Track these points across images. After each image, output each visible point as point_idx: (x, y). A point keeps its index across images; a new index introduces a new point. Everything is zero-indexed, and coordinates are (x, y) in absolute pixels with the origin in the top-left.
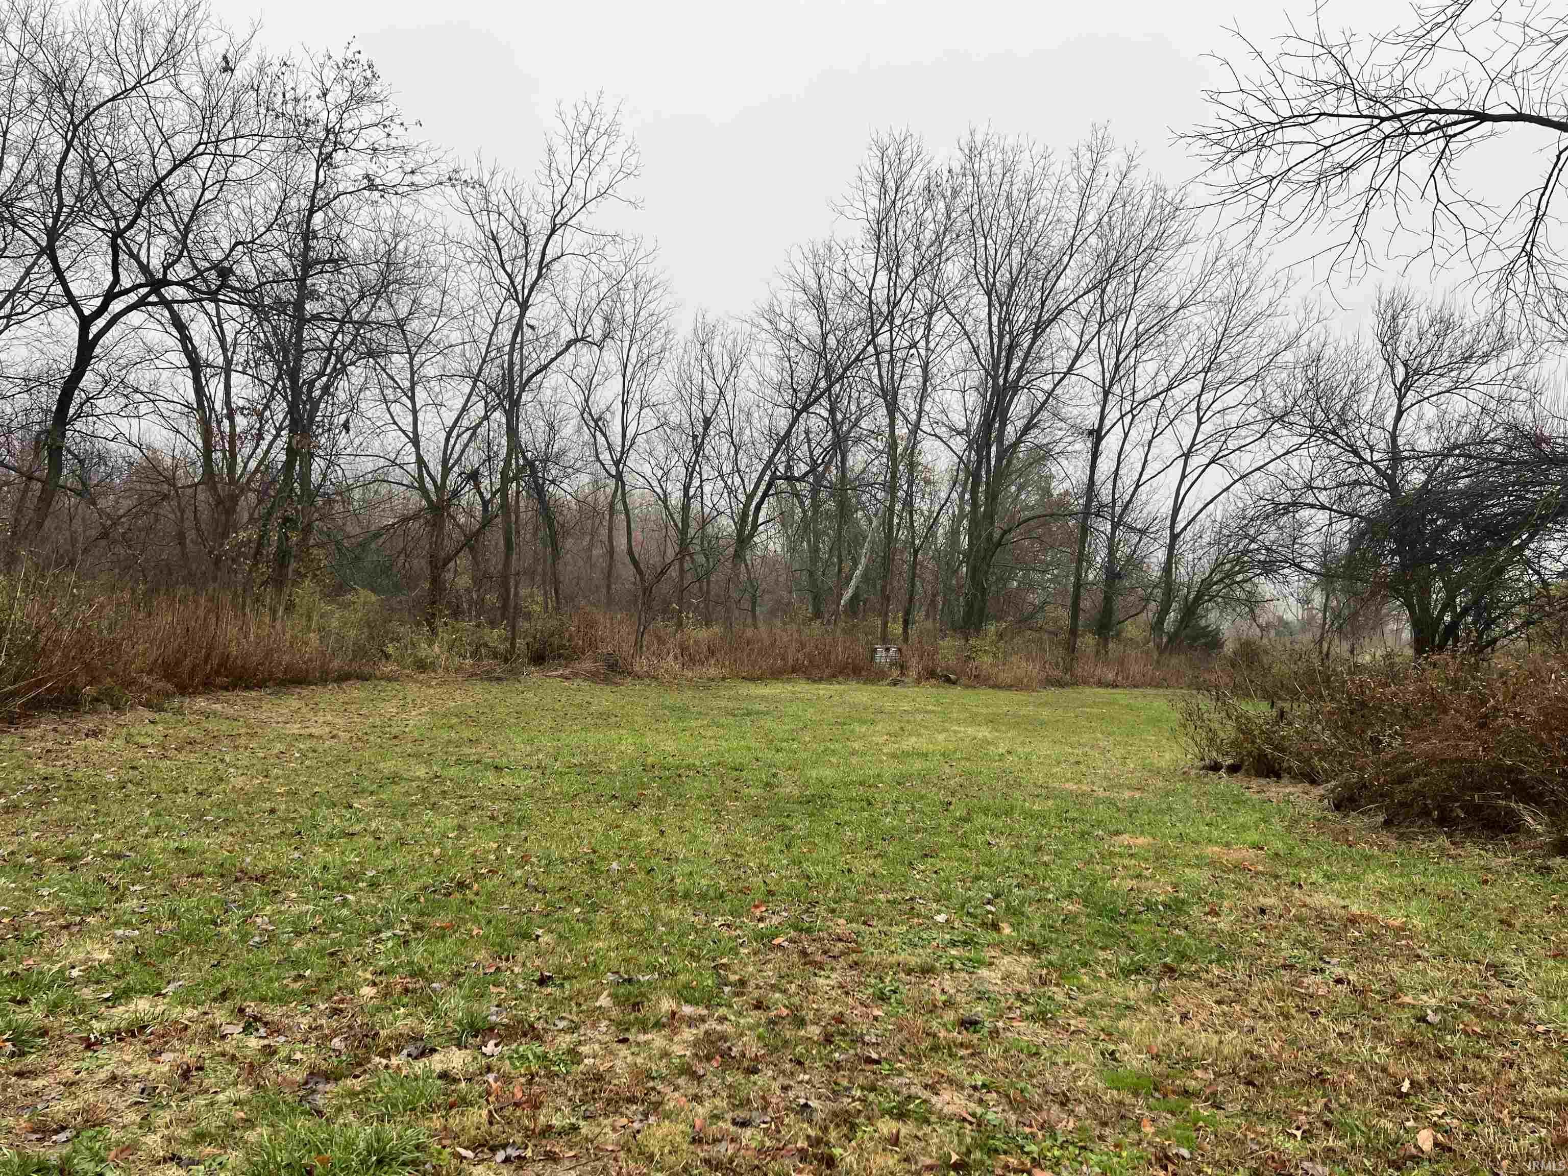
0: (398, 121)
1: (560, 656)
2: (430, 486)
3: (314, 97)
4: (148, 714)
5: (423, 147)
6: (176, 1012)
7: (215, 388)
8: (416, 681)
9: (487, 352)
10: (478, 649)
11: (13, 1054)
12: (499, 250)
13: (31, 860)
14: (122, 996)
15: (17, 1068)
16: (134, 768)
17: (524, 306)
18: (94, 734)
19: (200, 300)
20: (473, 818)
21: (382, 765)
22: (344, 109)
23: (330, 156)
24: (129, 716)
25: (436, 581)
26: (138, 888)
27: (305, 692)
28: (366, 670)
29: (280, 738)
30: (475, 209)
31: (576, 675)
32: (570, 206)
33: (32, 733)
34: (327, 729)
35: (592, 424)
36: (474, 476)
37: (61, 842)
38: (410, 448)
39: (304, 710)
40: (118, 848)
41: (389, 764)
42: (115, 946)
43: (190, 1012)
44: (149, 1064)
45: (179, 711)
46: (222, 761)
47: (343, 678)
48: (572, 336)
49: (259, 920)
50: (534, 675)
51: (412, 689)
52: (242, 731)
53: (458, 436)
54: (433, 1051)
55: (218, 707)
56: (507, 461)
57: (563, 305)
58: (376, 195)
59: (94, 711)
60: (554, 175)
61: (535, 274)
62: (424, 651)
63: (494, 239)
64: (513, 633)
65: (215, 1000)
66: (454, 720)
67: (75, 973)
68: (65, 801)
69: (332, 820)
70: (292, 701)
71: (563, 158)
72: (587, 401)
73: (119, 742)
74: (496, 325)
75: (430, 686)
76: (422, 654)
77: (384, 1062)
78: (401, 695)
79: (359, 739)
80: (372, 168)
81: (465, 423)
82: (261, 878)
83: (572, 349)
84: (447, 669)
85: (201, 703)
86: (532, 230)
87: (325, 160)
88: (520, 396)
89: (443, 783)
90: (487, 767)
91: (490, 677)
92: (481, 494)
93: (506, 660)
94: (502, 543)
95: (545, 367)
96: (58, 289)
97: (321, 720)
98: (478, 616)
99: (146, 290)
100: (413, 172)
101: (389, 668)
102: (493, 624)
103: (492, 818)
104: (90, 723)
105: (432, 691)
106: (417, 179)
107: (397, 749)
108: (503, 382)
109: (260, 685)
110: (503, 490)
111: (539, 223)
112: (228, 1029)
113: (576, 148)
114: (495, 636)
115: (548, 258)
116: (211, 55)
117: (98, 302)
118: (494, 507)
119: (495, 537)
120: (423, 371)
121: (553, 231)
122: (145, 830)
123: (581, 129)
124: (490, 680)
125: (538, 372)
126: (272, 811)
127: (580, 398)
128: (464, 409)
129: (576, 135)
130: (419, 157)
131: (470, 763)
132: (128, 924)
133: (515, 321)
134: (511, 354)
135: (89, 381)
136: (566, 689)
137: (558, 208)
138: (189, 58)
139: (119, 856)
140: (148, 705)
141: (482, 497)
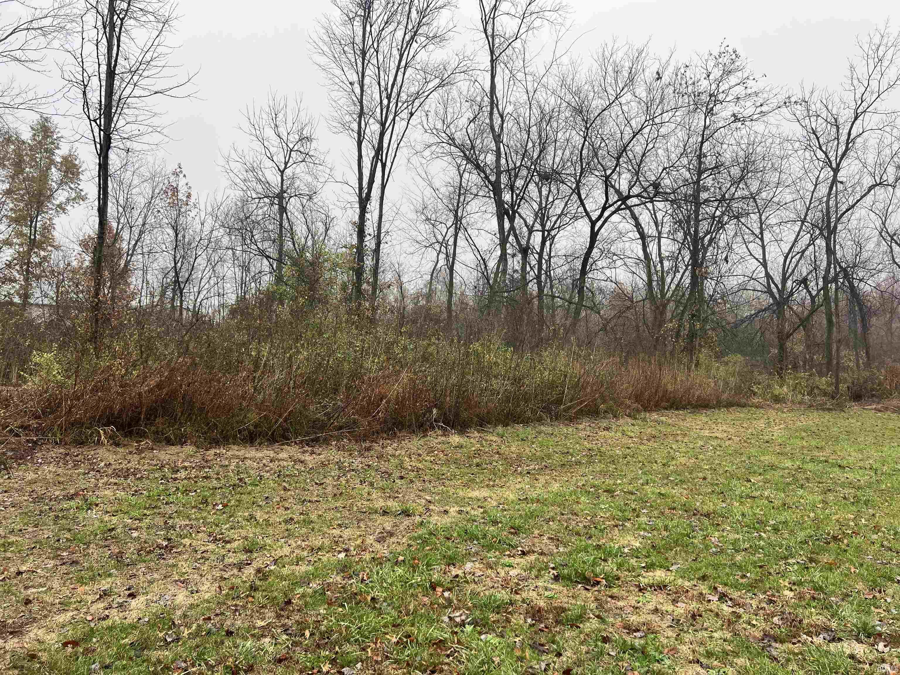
0: (751, 78)
1: (873, 396)
2: (775, 290)
3: (702, 79)
4: (629, 420)
5: (767, 89)
6: (680, 581)
7: (653, 248)
8: (774, 409)
9: (810, 203)
10: (812, 389)
11: (606, 586)
12: (818, 138)
13: (592, 490)
14: (650, 567)
15: (610, 594)
16: (629, 448)
17: (836, 171)
18: (607, 429)
19: (644, 203)
20: (831, 497)
21: (762, 458)
22: (719, 81)
23: (712, 109)
24: (621, 421)
25: (782, 348)
26: (644, 511)
27: (708, 413)
28: (743, 401)
29: (701, 438)
30: (801, 117)
31: (887, 409)
32: (868, 99)
33: (581, 427)
34: (725, 435)
35: (889, 238)
36: (804, 281)
37: (604, 482)
38: (761, 269)
39: (709, 422)
40: (630, 488)
41: (767, 457)
42: (641, 540)
43: (687, 584)
44: (672, 607)
45: (644, 420)
46: (671, 448)
47: (729, 405)
48: (871, 182)
49: (713, 539)
50: (855, 408)
51: (772, 413)
52: (679, 432)
53: (792, 258)
54: (840, 640)
55: (663, 419)
56: (828, 271)
57: (865, 165)
58: (739, 124)
59: (605, 418)
60: (855, 82)
61: (844, 148)
62: (777, 390)
63: (814, 133)
64: (837, 380)
65: (699, 579)
66: (804, 434)
67: (626, 550)
68: (600, 462)
69: (740, 488)
70: (702, 418)
71: (862, 71)
72: (884, 224)
73: (619, 434)
74: (816, 185)
75: (783, 412)
76: (776, 392)
77: (810, 639)
78: (765, 417)
79: (745, 442)
80: (736, 110)
81: (796, 250)
82: (707, 515)
83: (872, 192)
84: (793, 402)
85: (655, 416)
86: (841, 121)
87: (710, 112)
88: (835, 227)
89: (805, 472)
90: (833, 465)
91: (822, 408)
92: (809, 292)
93: (833, 398)
94: (825, 322)
95: (853, 206)
96: (581, 209)
97: (721, 429)
98: (811, 369)
99: (619, 203)
100: (761, 105)
101: (756, 400)
102: (821, 374)
103: (845, 498)
104: (604, 423)
105: (785, 415)
106: (765, 108)
107: (770, 449)
108: (823, 221)
109: (684, 408)
110: (825, 288)
111: (846, 115)
112: (711, 598)
113: (871, 61)
114: (823, 382)
115: (852, 137)
116: (650, 74)
117: (598, 213)
118: (820, 299)
119: (821, 319)
120: (768, 222)
121: (856, 118)
122: (641, 481)
123: (874, 48)
124: (823, 410)
125: (847, 210)
126: (705, 479)
127: (878, 223)
128: (796, 241)
129: (871, 52)
130: (765, 95)
131: (821, 462)
132: (645, 529)
133: (830, 181)
134: (828, 202)
135: (595, 252)
136: (880, 418)
137: (860, 102)
138: (639, 79)
139: (632, 493)
140: (629, 416)
141: (810, 294)
